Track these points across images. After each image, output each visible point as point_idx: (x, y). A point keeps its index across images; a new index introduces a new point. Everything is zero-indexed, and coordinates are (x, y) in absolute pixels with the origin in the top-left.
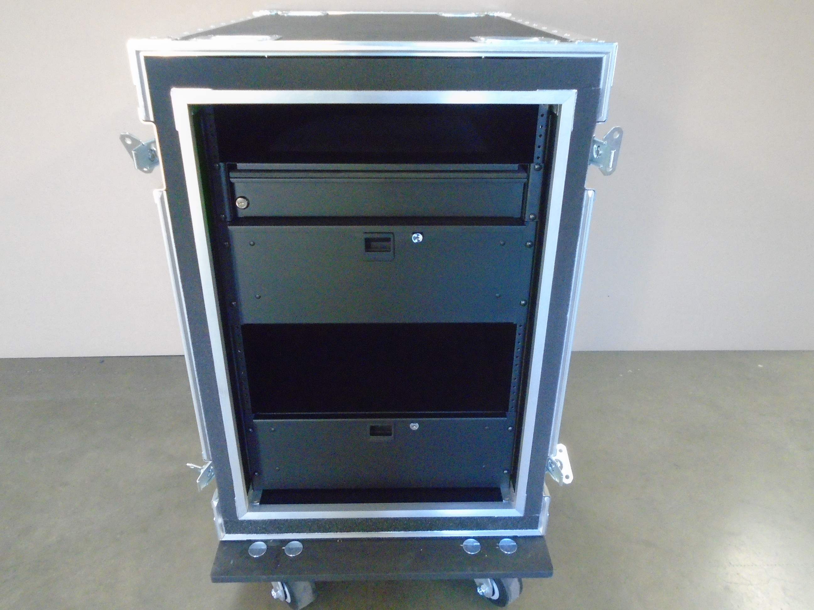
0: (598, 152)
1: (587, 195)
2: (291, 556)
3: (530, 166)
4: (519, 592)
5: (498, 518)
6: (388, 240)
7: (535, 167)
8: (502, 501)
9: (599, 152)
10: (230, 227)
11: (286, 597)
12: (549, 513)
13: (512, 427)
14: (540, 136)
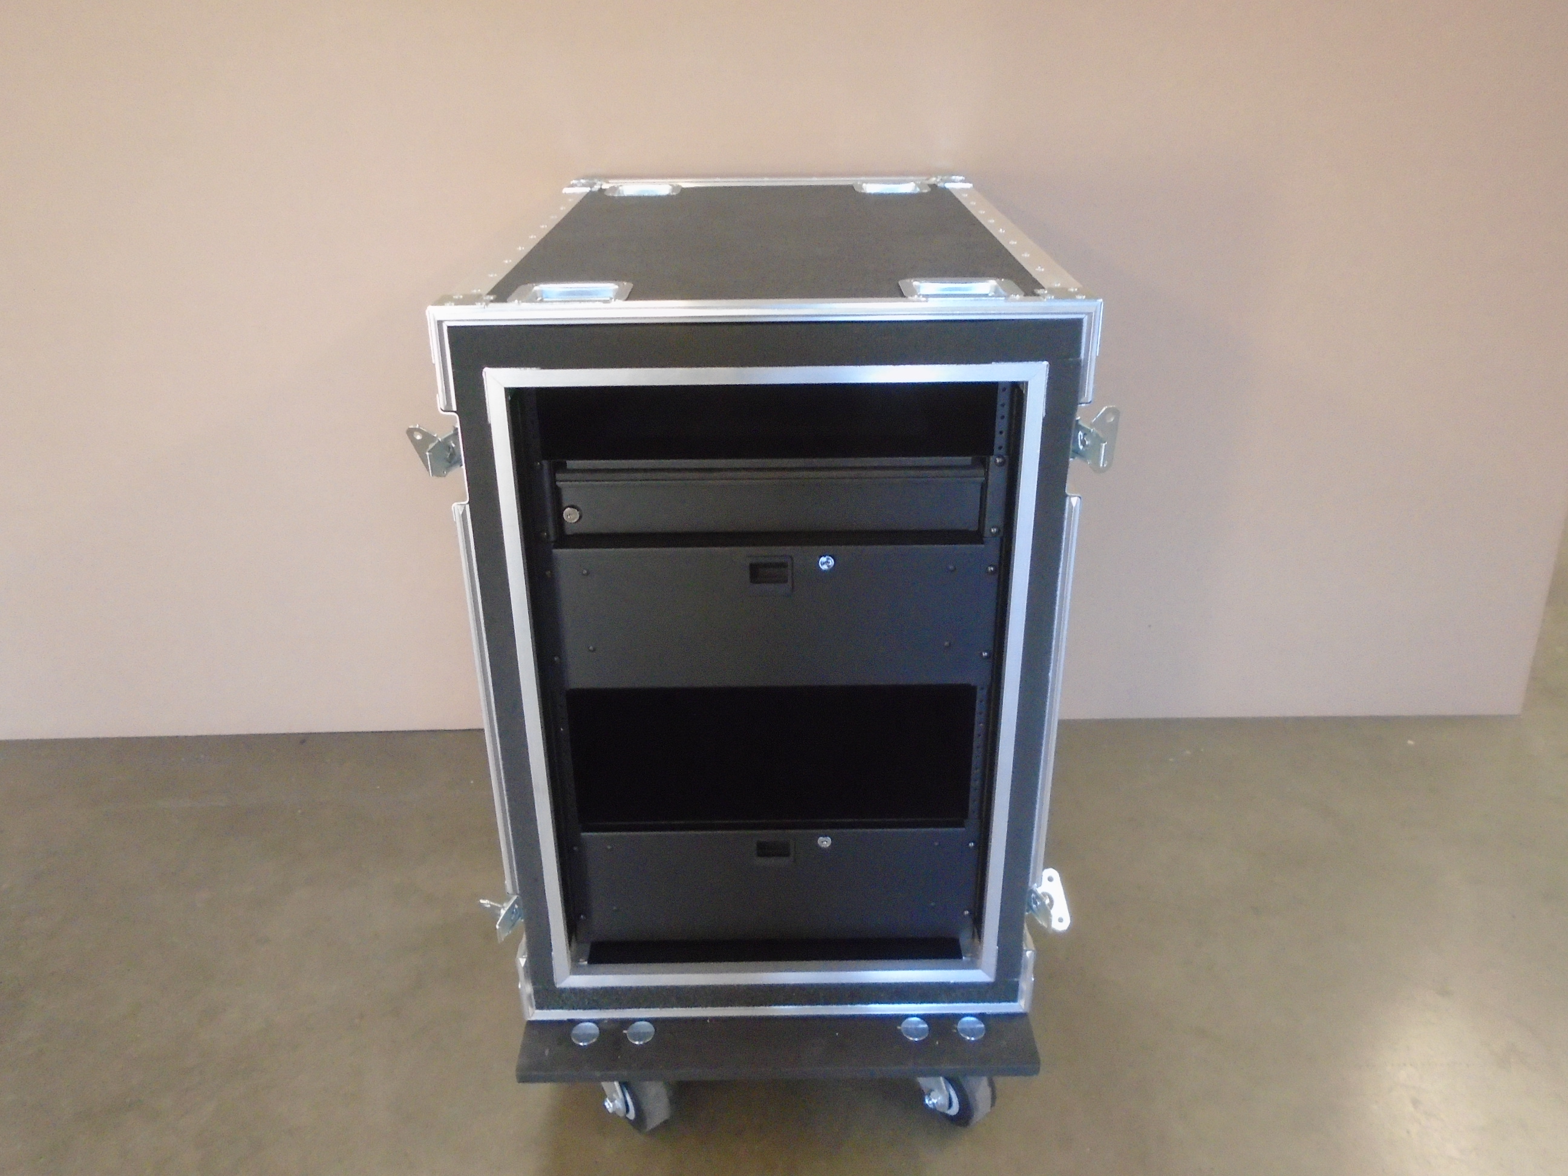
0: (1083, 443)
1: (1070, 503)
2: (637, 1043)
3: (989, 460)
4: (989, 1102)
5: (955, 984)
6: (783, 565)
7: (996, 460)
8: (961, 958)
9: (1085, 442)
10: (555, 551)
11: (628, 1110)
12: (1034, 977)
13: (974, 842)
14: (1003, 417)
